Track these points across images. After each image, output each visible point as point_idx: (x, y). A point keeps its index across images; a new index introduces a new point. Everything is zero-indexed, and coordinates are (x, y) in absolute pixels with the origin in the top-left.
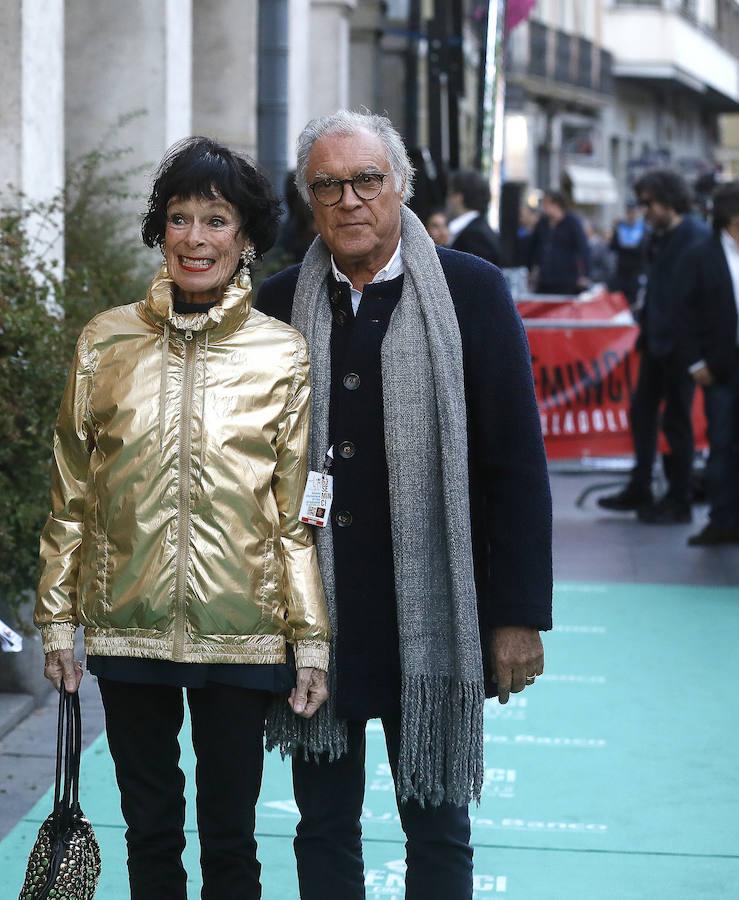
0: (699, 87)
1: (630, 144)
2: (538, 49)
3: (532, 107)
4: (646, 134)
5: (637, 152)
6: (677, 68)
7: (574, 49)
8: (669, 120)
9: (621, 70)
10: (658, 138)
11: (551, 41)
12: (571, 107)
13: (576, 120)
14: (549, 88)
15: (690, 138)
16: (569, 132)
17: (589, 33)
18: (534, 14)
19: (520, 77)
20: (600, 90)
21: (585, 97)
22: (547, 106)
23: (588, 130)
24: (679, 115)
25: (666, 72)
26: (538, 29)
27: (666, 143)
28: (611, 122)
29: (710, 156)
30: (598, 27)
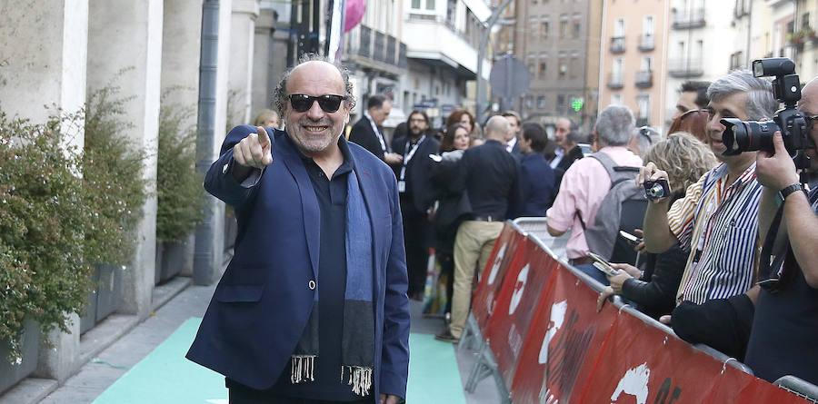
0: (455, 65)
1: (415, 95)
2: (365, 42)
3: (362, 73)
4: (424, 90)
5: (419, 100)
6: (443, 54)
8: (437, 83)
9: (410, 55)
10: (431, 93)
11: (373, 37)
12: (382, 74)
13: (385, 81)
14: (370, 63)
15: (449, 93)
16: (381, 88)
17: (395, 35)
18: (363, 21)
19: (355, 57)
20: (399, 65)
21: (391, 69)
22: (368, 72)
23: (392, 86)
24: (443, 80)
25: (435, 56)
26: (366, 29)
27: (435, 96)
28: (405, 82)
29: (461, 103)
30: (400, 30)
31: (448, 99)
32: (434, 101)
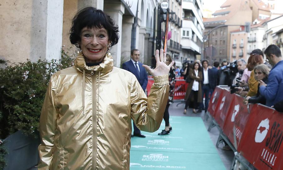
0: (194, 50)
1: (184, 58)
2: (171, 44)
4: (186, 57)
6: (191, 48)
8: (189, 55)
9: (183, 48)
11: (173, 43)
12: (176, 52)
13: (176, 54)
14: (172, 50)
15: (192, 58)
16: (175, 56)
17: (179, 42)
18: (171, 39)
19: (169, 48)
20: (180, 50)
21: (178, 51)
23: (178, 56)
24: (191, 54)
25: (189, 48)
26: (171, 41)
28: (181, 55)
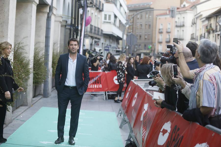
0: (116, 36)
1: (105, 44)
2: (91, 29)
3: (90, 38)
4: (108, 42)
5: (106, 45)
6: (113, 33)
7: (97, 29)
8: (111, 41)
9: (104, 33)
10: (109, 43)
11: (93, 28)
12: (96, 38)
13: (97, 40)
14: (93, 35)
15: (114, 43)
16: (95, 42)
17: (99, 27)
18: (91, 23)
19: (88, 33)
20: (101, 36)
21: (98, 37)
22: (92, 37)
23: (99, 41)
24: (113, 40)
25: (111, 33)
26: (91, 26)
27: (110, 44)
28: (102, 40)
29: (118, 47)
30: (101, 26)
31: (114, 45)
32: (110, 46)
